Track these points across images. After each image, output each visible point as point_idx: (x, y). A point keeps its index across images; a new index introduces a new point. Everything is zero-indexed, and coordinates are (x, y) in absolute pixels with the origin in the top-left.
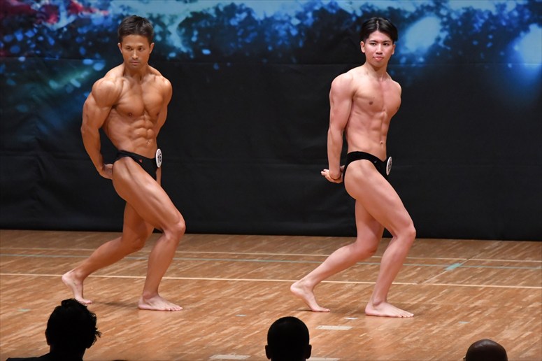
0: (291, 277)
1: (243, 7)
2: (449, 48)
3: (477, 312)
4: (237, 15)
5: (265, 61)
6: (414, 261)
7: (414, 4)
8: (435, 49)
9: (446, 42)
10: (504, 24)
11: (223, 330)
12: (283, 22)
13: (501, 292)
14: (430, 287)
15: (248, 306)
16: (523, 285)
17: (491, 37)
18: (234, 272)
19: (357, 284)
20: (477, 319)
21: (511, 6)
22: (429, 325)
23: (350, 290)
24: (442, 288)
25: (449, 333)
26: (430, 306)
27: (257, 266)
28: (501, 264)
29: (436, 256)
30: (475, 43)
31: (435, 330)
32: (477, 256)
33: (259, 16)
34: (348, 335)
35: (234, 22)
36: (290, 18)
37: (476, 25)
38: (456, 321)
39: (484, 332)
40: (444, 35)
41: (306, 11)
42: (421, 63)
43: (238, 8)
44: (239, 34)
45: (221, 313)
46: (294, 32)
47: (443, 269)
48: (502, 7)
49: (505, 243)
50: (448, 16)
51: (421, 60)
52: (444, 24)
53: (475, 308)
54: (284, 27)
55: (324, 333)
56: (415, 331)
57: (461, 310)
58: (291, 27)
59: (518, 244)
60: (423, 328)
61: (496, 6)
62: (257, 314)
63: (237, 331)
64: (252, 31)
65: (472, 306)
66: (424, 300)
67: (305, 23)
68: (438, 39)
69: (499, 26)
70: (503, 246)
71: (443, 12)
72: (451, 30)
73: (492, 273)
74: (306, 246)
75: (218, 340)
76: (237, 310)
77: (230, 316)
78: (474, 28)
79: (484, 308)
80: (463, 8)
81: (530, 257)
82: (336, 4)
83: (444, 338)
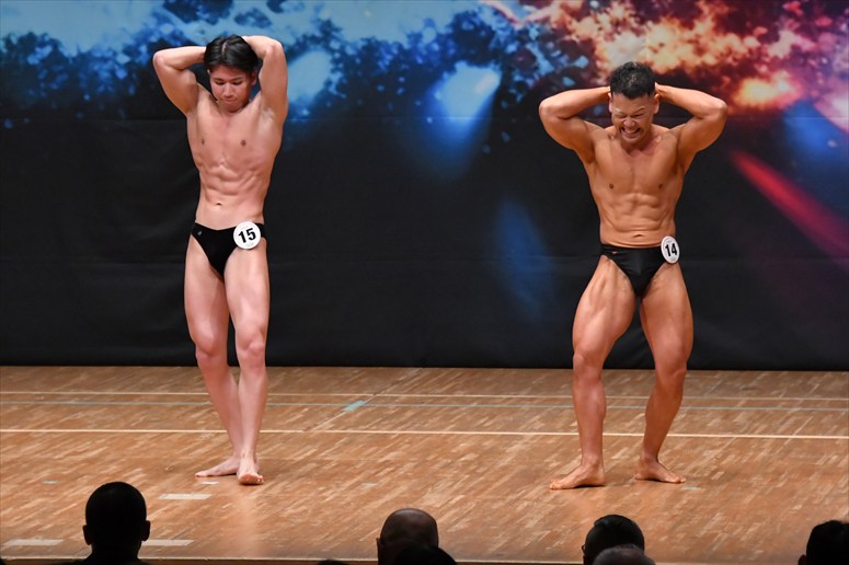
0: (122, 425)
1: (47, 39)
2: (344, 96)
3: (388, 469)
4: (38, 49)
5: (80, 115)
6: (299, 399)
7: (293, 34)
8: (324, 96)
9: (340, 87)
10: (420, 61)
11: (23, 505)
12: (104, 60)
13: (421, 440)
14: (322, 434)
15: (59, 468)
16: (453, 429)
17: (402, 79)
18: (38, 421)
19: (218, 434)
20: (388, 479)
21: (429, 37)
22: (321, 489)
23: (208, 442)
24: (339, 436)
25: (348, 499)
26: (322, 463)
27: (72, 410)
28: (421, 401)
29: (330, 391)
30: (381, 88)
31: (330, 496)
32: (388, 390)
33: (70, 51)
34: (205, 507)
35: (33, 60)
36: (115, 54)
37: (380, 64)
38: (358, 483)
39: (397, 497)
40: (336, 77)
41: (139, 45)
42: (304, 117)
43: (39, 40)
44: (41, 76)
45: (20, 479)
46: (121, 74)
47: (340, 410)
48: (416, 37)
49: (427, 372)
50: (342, 51)
51: (305, 112)
52: (335, 61)
53: (386, 464)
54: (108, 66)
55: (171, 505)
56: (302, 498)
57: (365, 467)
58: (117, 67)
59: (445, 372)
60: (312, 494)
61: (409, 36)
62: (73, 479)
63: (43, 505)
64: (61, 72)
65: (381, 460)
66: (314, 454)
67: (137, 61)
68: (329, 83)
69: (414, 64)
70: (422, 376)
71: (334, 45)
72: (345, 70)
73: (409, 414)
74: (144, 381)
75: (16, 518)
76: (45, 474)
77: (33, 484)
78: (378, 67)
79: (398, 464)
80: (362, 39)
81: (462, 390)
82: (181, 33)
83: (342, 507)
